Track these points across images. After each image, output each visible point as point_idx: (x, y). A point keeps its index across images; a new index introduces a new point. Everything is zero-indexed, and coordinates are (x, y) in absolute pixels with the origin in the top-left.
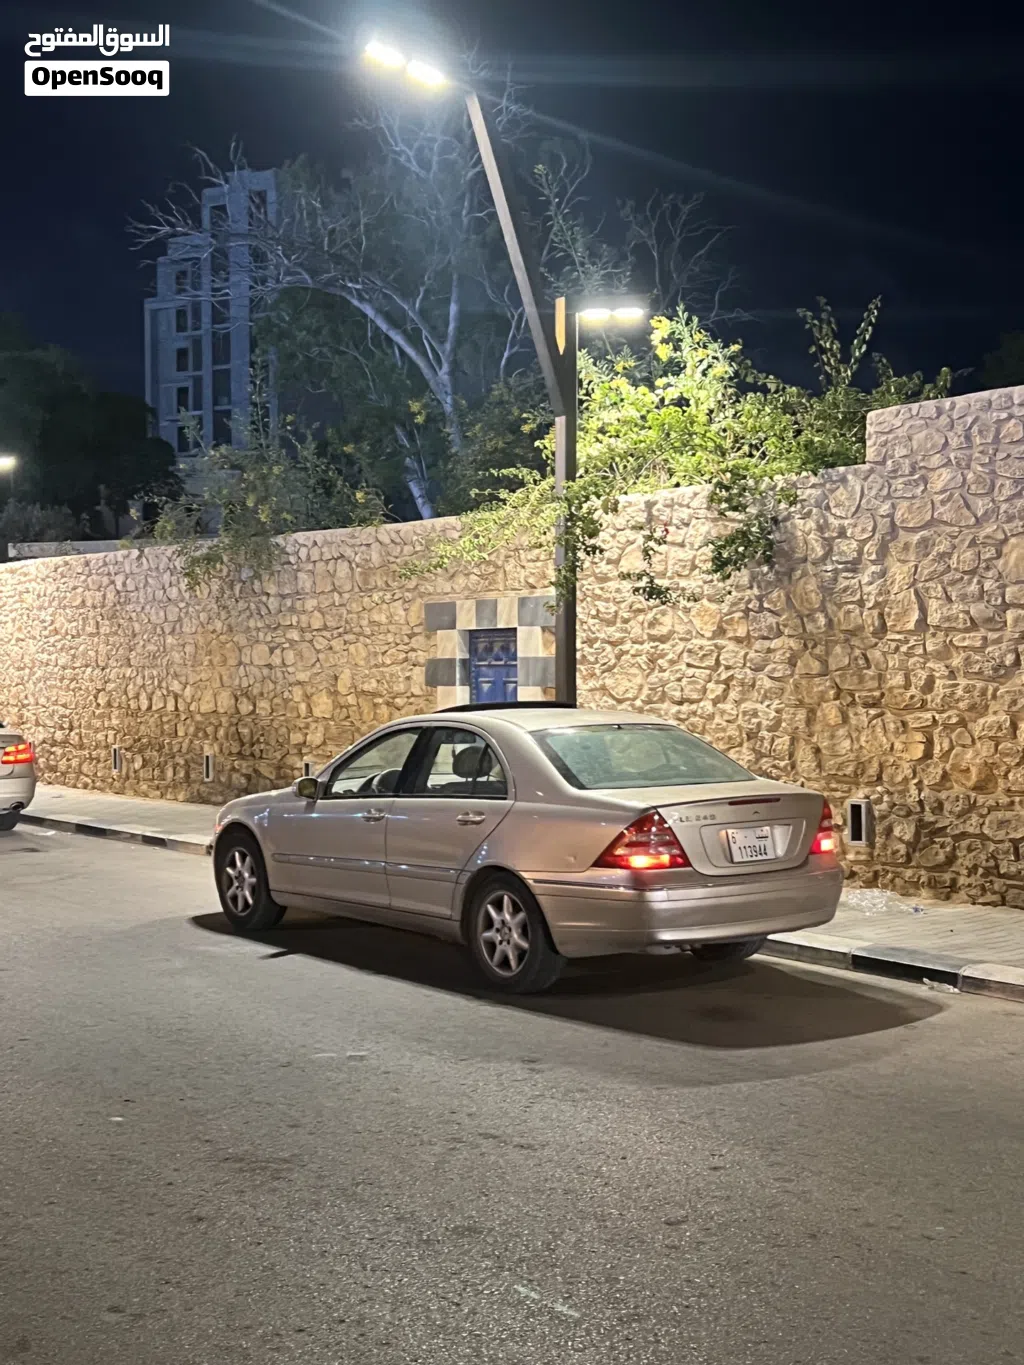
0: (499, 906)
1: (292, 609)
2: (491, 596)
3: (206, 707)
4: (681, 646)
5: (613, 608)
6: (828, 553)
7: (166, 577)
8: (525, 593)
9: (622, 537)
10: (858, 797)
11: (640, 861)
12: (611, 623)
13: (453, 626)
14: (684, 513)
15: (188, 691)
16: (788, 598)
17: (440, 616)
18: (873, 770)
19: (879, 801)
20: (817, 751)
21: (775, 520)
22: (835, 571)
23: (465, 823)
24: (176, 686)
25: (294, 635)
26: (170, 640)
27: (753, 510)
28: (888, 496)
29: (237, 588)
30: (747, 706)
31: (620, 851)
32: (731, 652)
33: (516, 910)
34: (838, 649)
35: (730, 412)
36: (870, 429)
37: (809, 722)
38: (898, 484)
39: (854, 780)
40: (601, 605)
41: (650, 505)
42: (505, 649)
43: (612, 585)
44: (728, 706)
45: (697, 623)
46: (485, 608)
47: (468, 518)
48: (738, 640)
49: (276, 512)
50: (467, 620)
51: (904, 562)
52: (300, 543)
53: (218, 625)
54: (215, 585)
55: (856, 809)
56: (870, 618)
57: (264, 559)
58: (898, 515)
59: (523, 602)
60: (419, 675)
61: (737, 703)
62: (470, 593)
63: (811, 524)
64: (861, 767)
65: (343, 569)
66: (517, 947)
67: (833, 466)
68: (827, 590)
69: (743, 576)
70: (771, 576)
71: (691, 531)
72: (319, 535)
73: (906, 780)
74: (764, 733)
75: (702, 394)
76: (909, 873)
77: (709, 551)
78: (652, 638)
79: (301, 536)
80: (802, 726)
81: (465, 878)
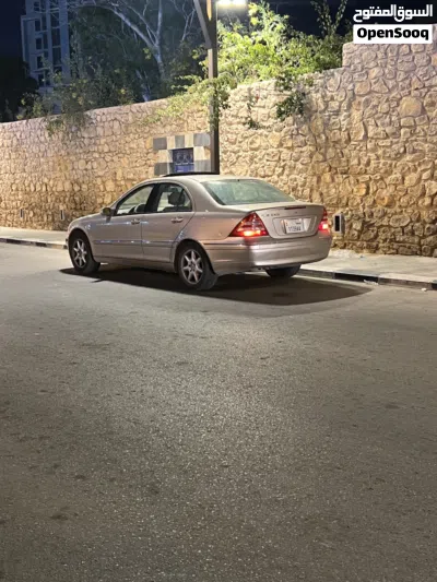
0: (190, 256)
1: (95, 144)
2: (181, 134)
3: (60, 188)
4: (264, 152)
5: (234, 137)
6: (326, 108)
7: (39, 132)
8: (196, 132)
9: (238, 104)
10: (338, 213)
11: (248, 233)
12: (234, 143)
13: (165, 148)
14: (265, 93)
15: (51, 182)
16: (310, 129)
17: (160, 144)
18: (344, 201)
19: (347, 214)
20: (321, 194)
21: (304, 94)
22: (330, 116)
23: (175, 222)
24: (46, 180)
25: (97, 155)
26: (42, 160)
27: (294, 90)
28: (352, 81)
29: (70, 135)
30: (292, 176)
31: (240, 230)
32: (285, 154)
33: (197, 257)
34: (330, 150)
35: (284, 48)
36: (344, 51)
37: (319, 181)
38: (356, 76)
39: (336, 206)
40: (229, 135)
41: (250, 90)
42: (189, 157)
43: (234, 126)
44: (284, 177)
45: (271, 141)
46: (180, 139)
47: (170, 99)
48: (288, 148)
49: (86, 101)
50: (172, 145)
51: (358, 110)
52: (98, 114)
53: (63, 152)
54: (61, 135)
55: (337, 218)
56: (344, 135)
57: (82, 122)
58: (356, 89)
59: (195, 135)
60: (151, 170)
61: (288, 176)
62: (173, 133)
63: (319, 95)
64: (340, 199)
65: (116, 124)
66: (198, 272)
67: (329, 68)
68: (326, 124)
69: (290, 120)
70: (302, 119)
71: (268, 100)
72: (105, 110)
73: (358, 204)
74: (299, 188)
75: (272, 40)
76: (358, 243)
77: (275, 109)
78: (252, 149)
79: (97, 111)
80: (315, 184)
81: (175, 245)
